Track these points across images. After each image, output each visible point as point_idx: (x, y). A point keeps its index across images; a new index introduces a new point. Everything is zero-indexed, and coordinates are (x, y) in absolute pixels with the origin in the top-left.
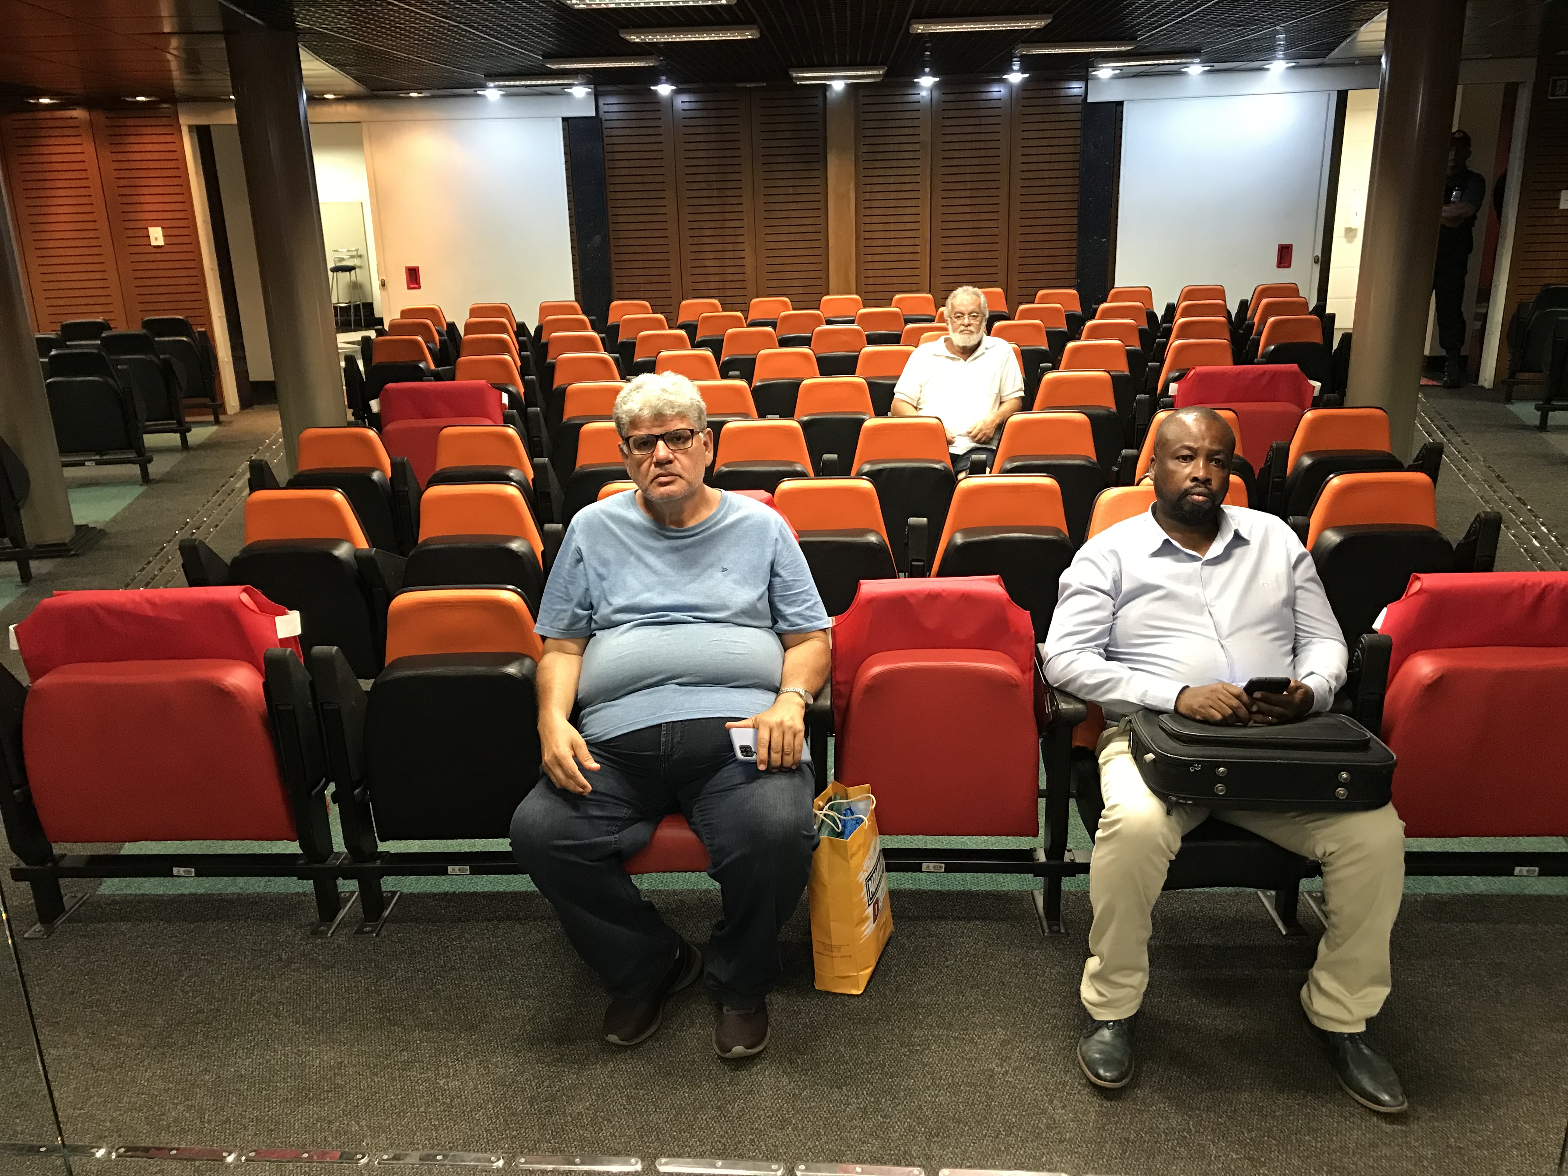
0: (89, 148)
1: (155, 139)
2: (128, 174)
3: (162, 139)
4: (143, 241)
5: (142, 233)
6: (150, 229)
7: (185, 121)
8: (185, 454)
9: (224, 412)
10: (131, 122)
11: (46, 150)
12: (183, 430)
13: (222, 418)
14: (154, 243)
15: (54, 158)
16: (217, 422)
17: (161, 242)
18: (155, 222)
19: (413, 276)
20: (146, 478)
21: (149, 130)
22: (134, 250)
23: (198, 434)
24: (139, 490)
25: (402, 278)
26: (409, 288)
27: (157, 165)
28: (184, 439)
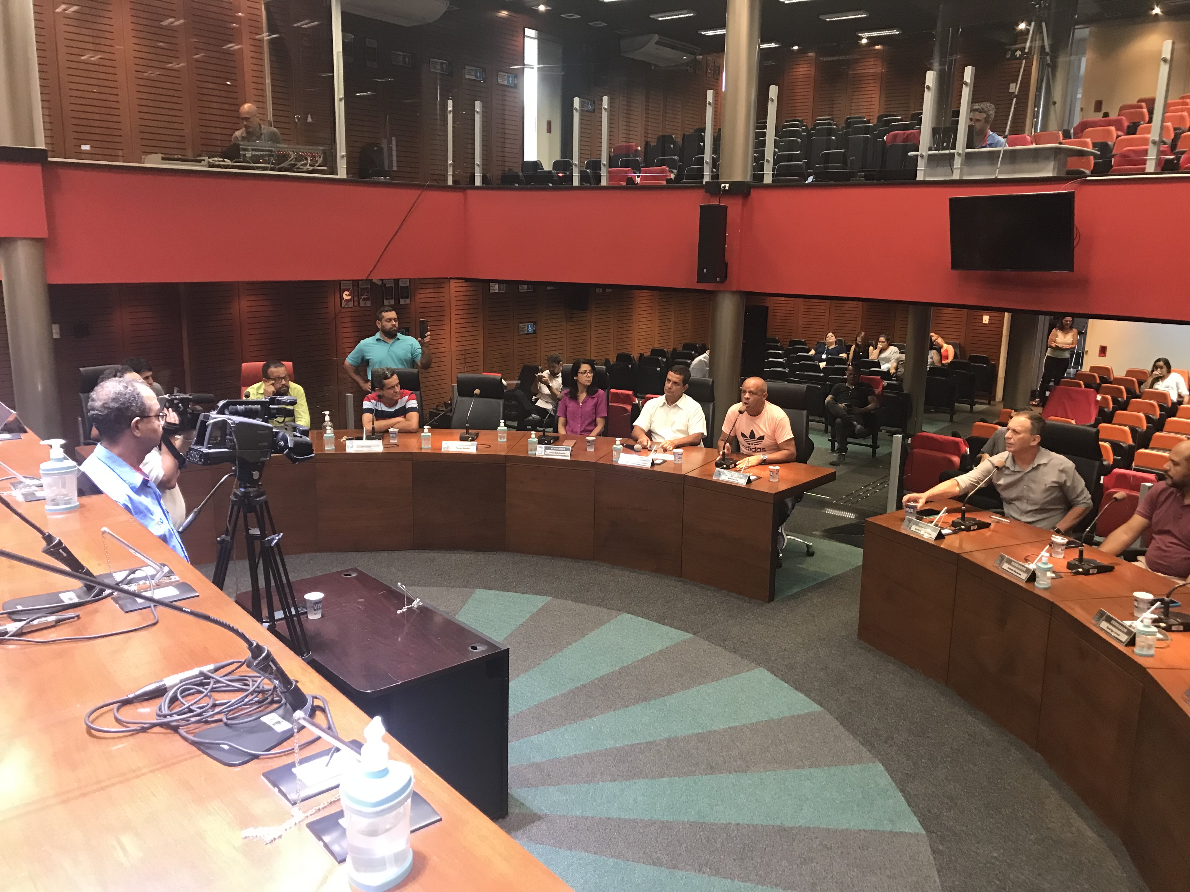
4: (980, 321)
5: (980, 317)
6: (984, 317)
8: (970, 415)
9: (994, 400)
12: (972, 404)
13: (992, 402)
14: (984, 322)
16: (989, 404)
17: (987, 322)
18: (987, 313)
19: (1103, 350)
20: (951, 420)
22: (975, 324)
23: (978, 407)
24: (947, 424)
25: (1098, 350)
26: (1099, 356)
28: (972, 408)
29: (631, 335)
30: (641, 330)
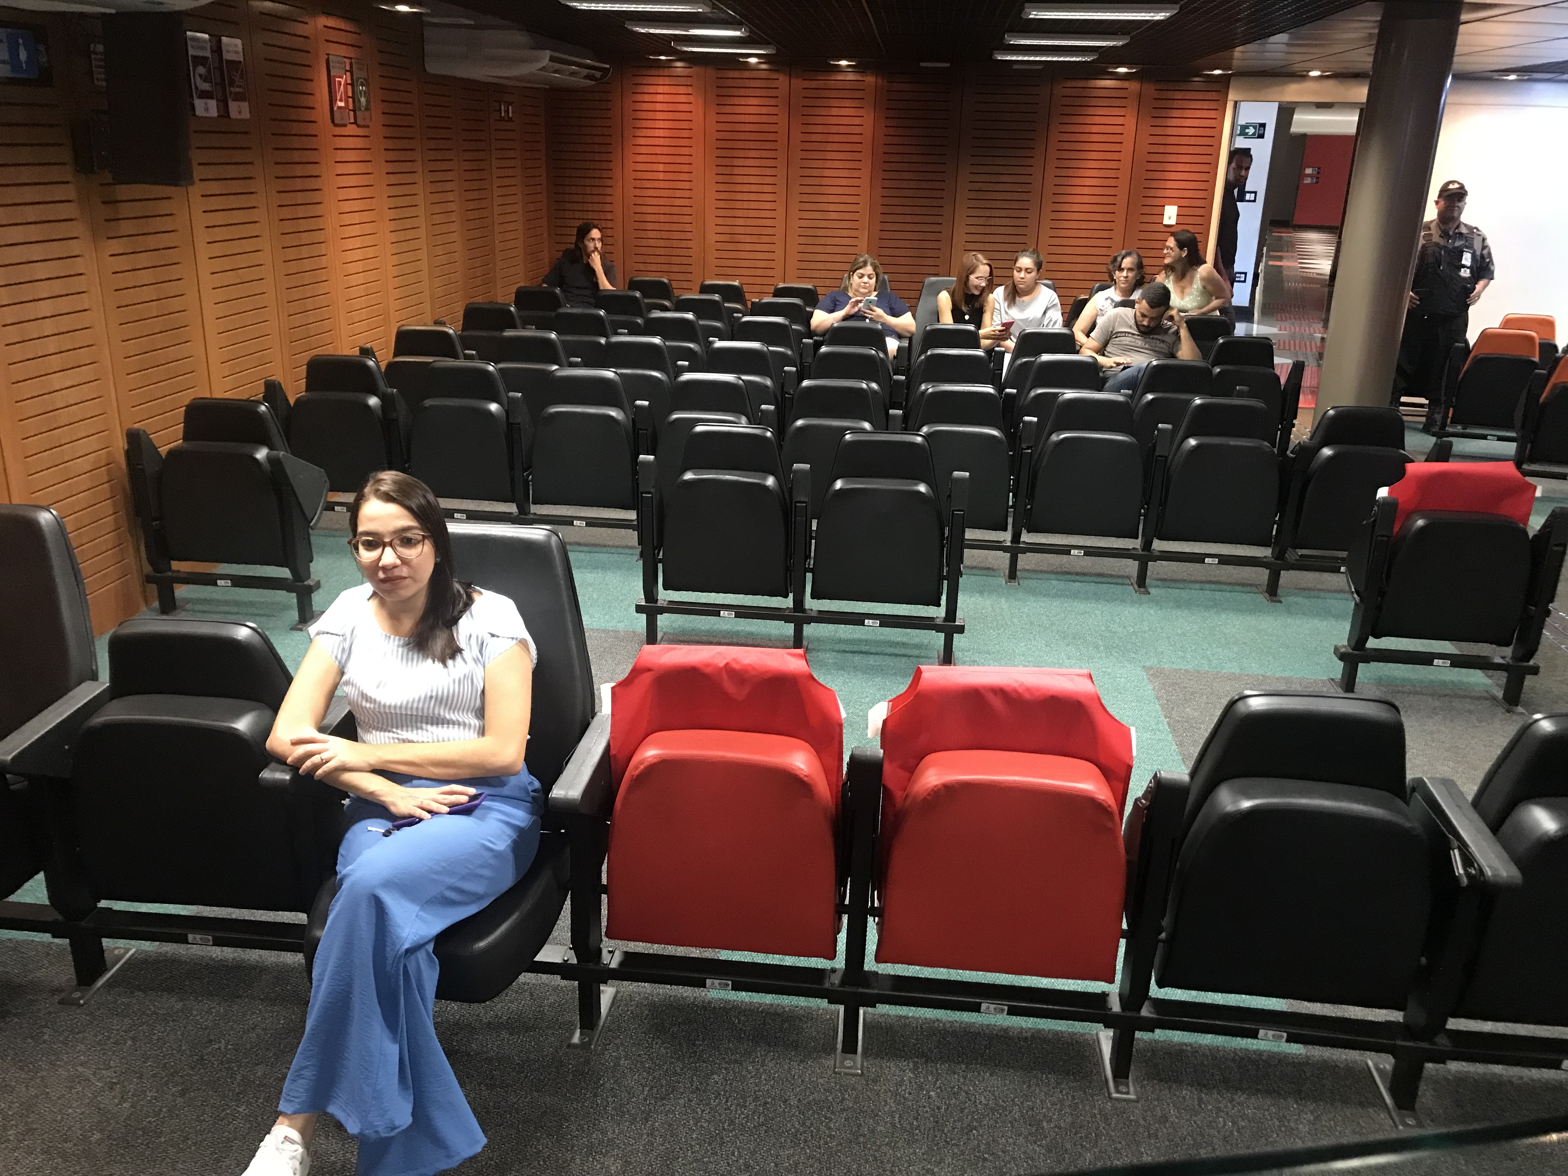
0: (1129, 121)
1: (1198, 114)
2: (1162, 149)
3: (1205, 114)
4: (1155, 219)
5: (1156, 210)
6: (1167, 207)
7: (1232, 96)
10: (1178, 95)
11: (1089, 120)
14: (1166, 221)
15: (1095, 129)
17: (1173, 221)
18: (1171, 200)
21: (1193, 105)
22: (1144, 227)
27: (1192, 141)
29: (322, 288)
30: (352, 268)
